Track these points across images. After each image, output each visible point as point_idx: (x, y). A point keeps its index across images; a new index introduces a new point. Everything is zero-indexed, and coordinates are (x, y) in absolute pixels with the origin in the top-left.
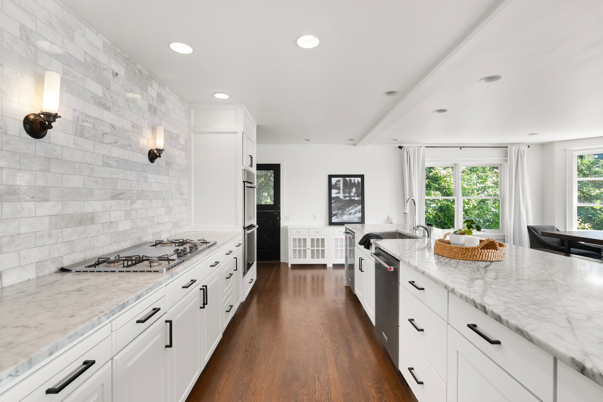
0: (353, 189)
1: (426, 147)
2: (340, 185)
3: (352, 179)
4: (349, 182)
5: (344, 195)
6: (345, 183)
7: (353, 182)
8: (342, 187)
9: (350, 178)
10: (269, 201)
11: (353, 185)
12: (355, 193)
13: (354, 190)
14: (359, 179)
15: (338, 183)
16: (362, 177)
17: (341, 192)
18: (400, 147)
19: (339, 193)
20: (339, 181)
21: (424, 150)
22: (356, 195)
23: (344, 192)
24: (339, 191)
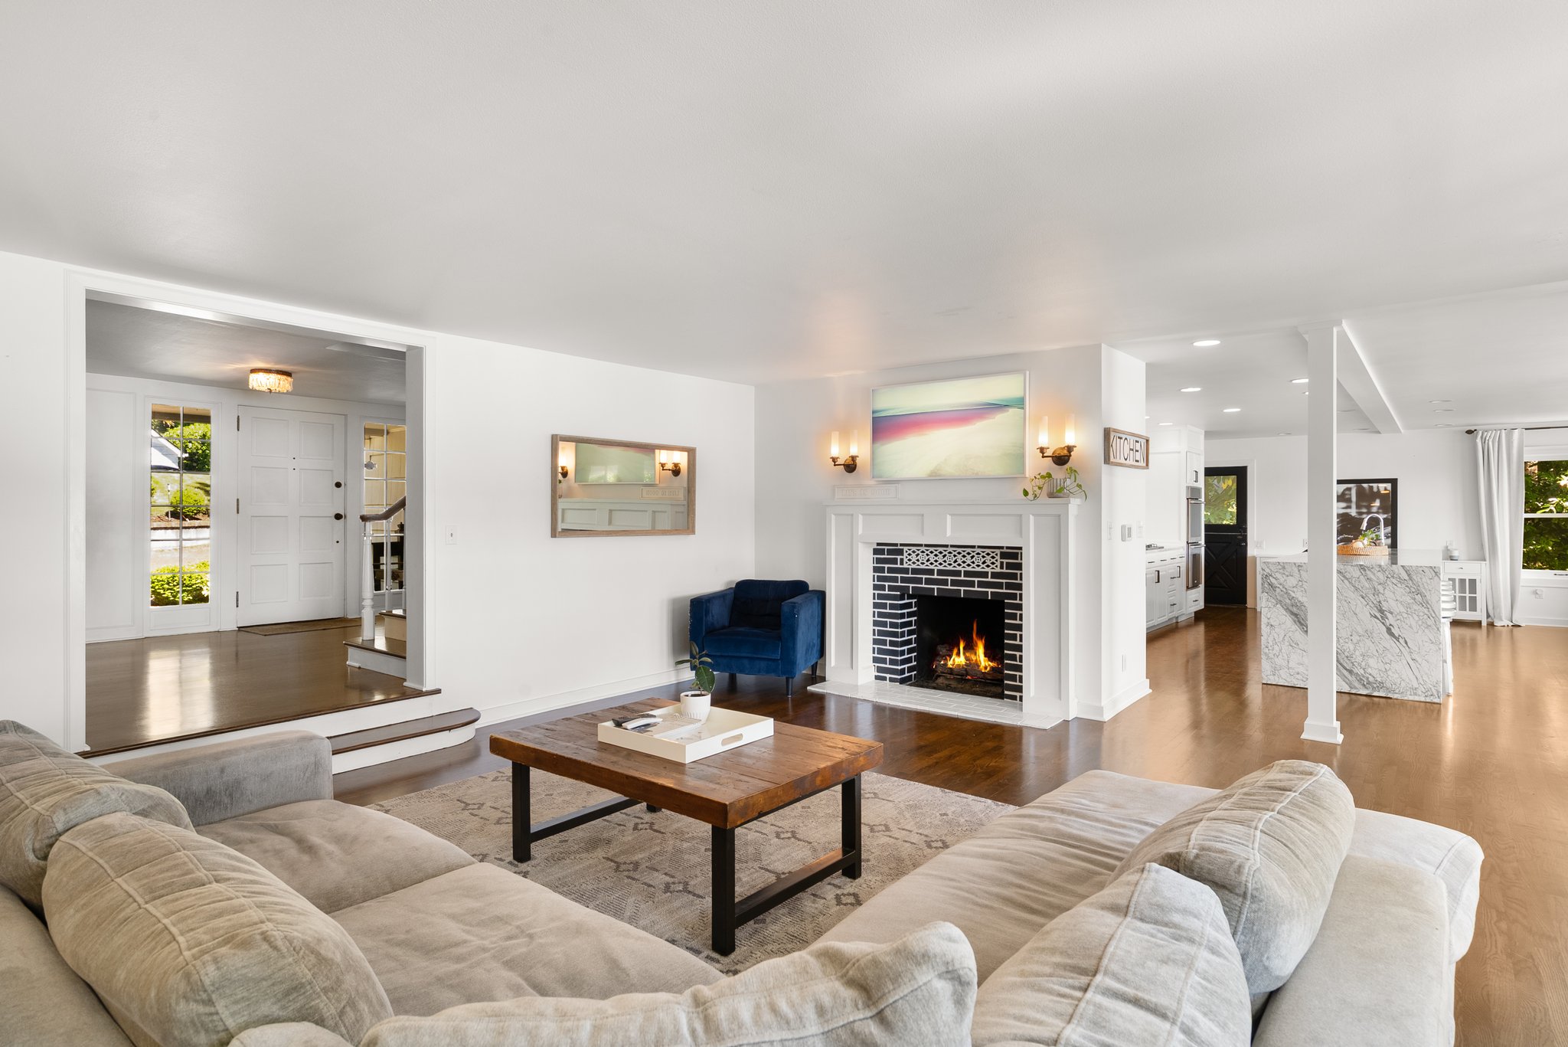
0: (1375, 501)
1: (1526, 429)
2: (1350, 495)
3: (1375, 485)
4: (1367, 491)
5: (1358, 511)
6: (1361, 494)
7: (1375, 490)
8: (1354, 499)
9: (1371, 485)
10: (1229, 520)
11: (1378, 495)
12: (1379, 508)
13: (1377, 503)
14: (1389, 486)
15: (1347, 492)
16: (1394, 482)
17: (1354, 505)
18: (1469, 432)
19: (1349, 507)
20: (1349, 489)
21: (1521, 435)
22: (1380, 511)
23: (1358, 507)
24: (1349, 504)
